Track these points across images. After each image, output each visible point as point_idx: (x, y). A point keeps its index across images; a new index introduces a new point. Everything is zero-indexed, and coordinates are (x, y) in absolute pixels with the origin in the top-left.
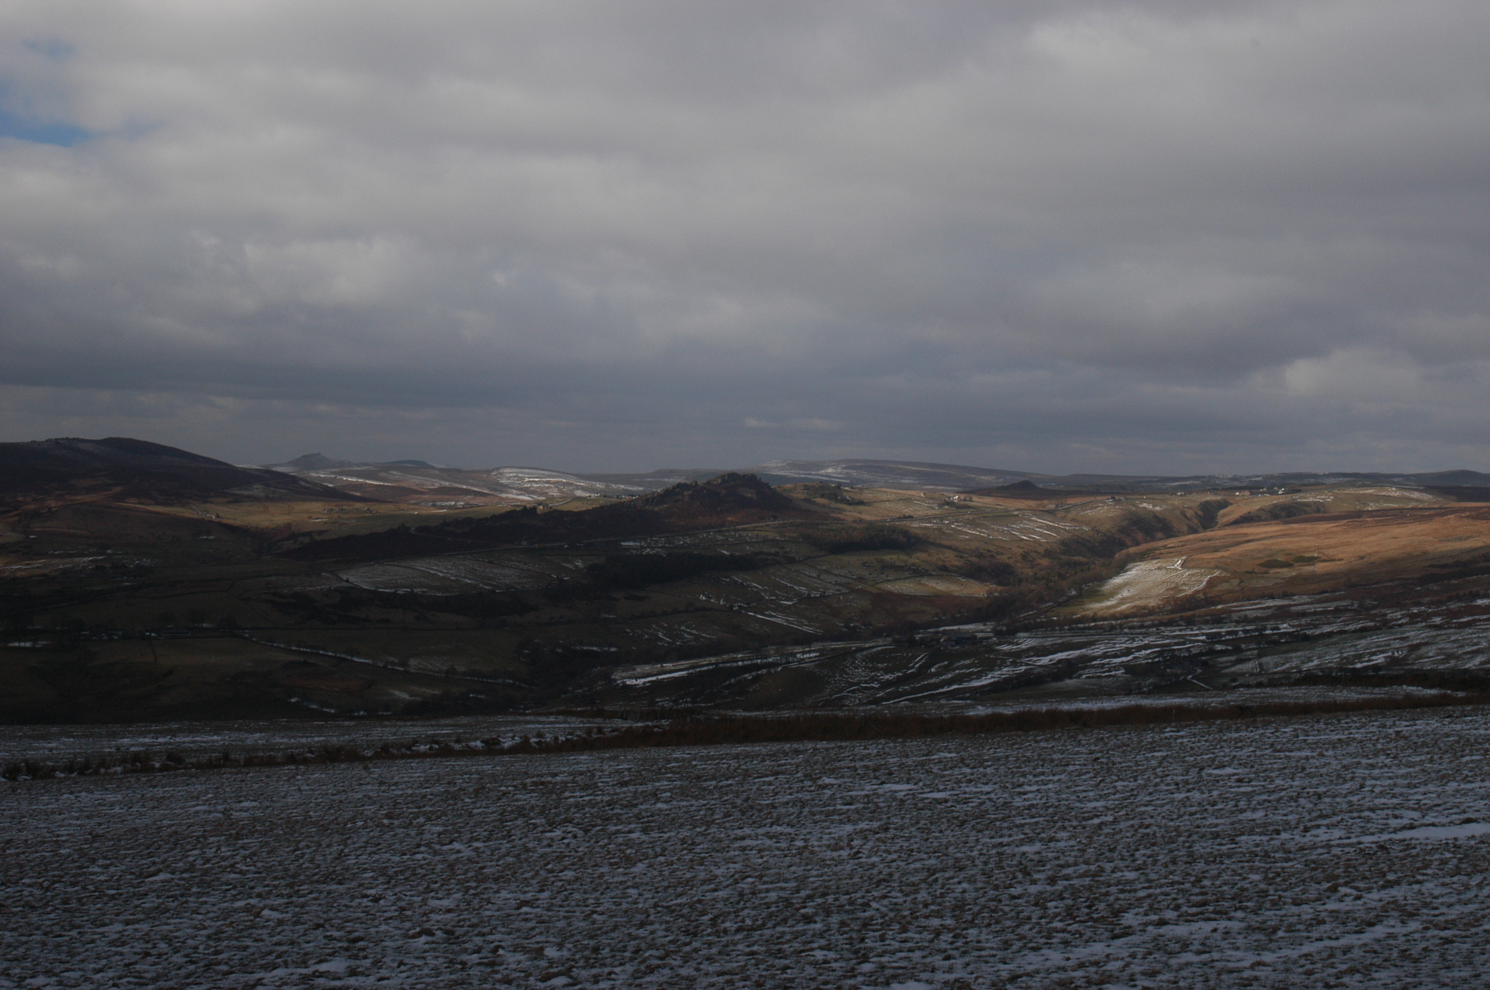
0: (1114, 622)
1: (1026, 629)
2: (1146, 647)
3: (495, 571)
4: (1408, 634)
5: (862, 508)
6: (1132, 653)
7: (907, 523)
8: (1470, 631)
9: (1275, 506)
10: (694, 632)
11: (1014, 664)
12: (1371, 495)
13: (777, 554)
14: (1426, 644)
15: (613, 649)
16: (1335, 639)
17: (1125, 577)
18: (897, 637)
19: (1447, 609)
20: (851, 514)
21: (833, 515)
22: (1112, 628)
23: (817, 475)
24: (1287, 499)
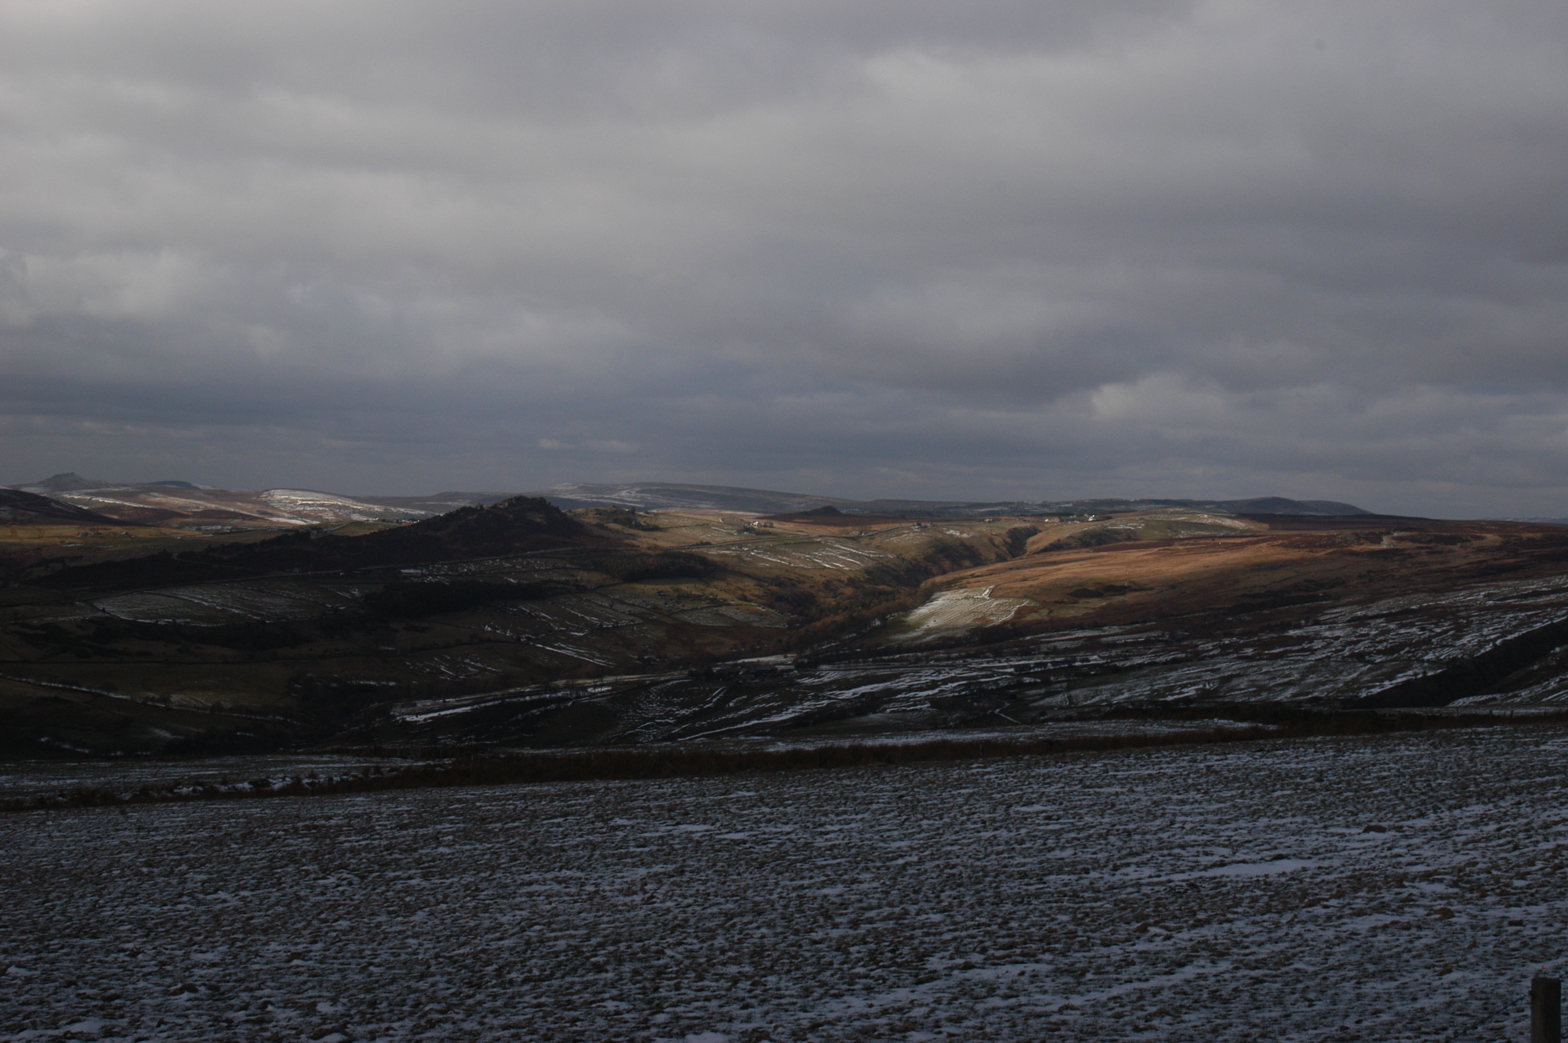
0: (919, 654)
1: (828, 661)
2: (953, 680)
3: (264, 600)
4: (1219, 666)
5: (656, 534)
6: (938, 686)
7: (704, 550)
8: (1282, 662)
9: (1085, 534)
10: (479, 665)
11: (816, 698)
12: (1183, 522)
13: (567, 582)
14: (1238, 676)
15: (392, 684)
16: (1145, 671)
17: (930, 607)
18: (694, 669)
19: (1259, 640)
20: (645, 541)
21: (627, 541)
22: (918, 660)
23: (610, 499)
24: (1097, 526)
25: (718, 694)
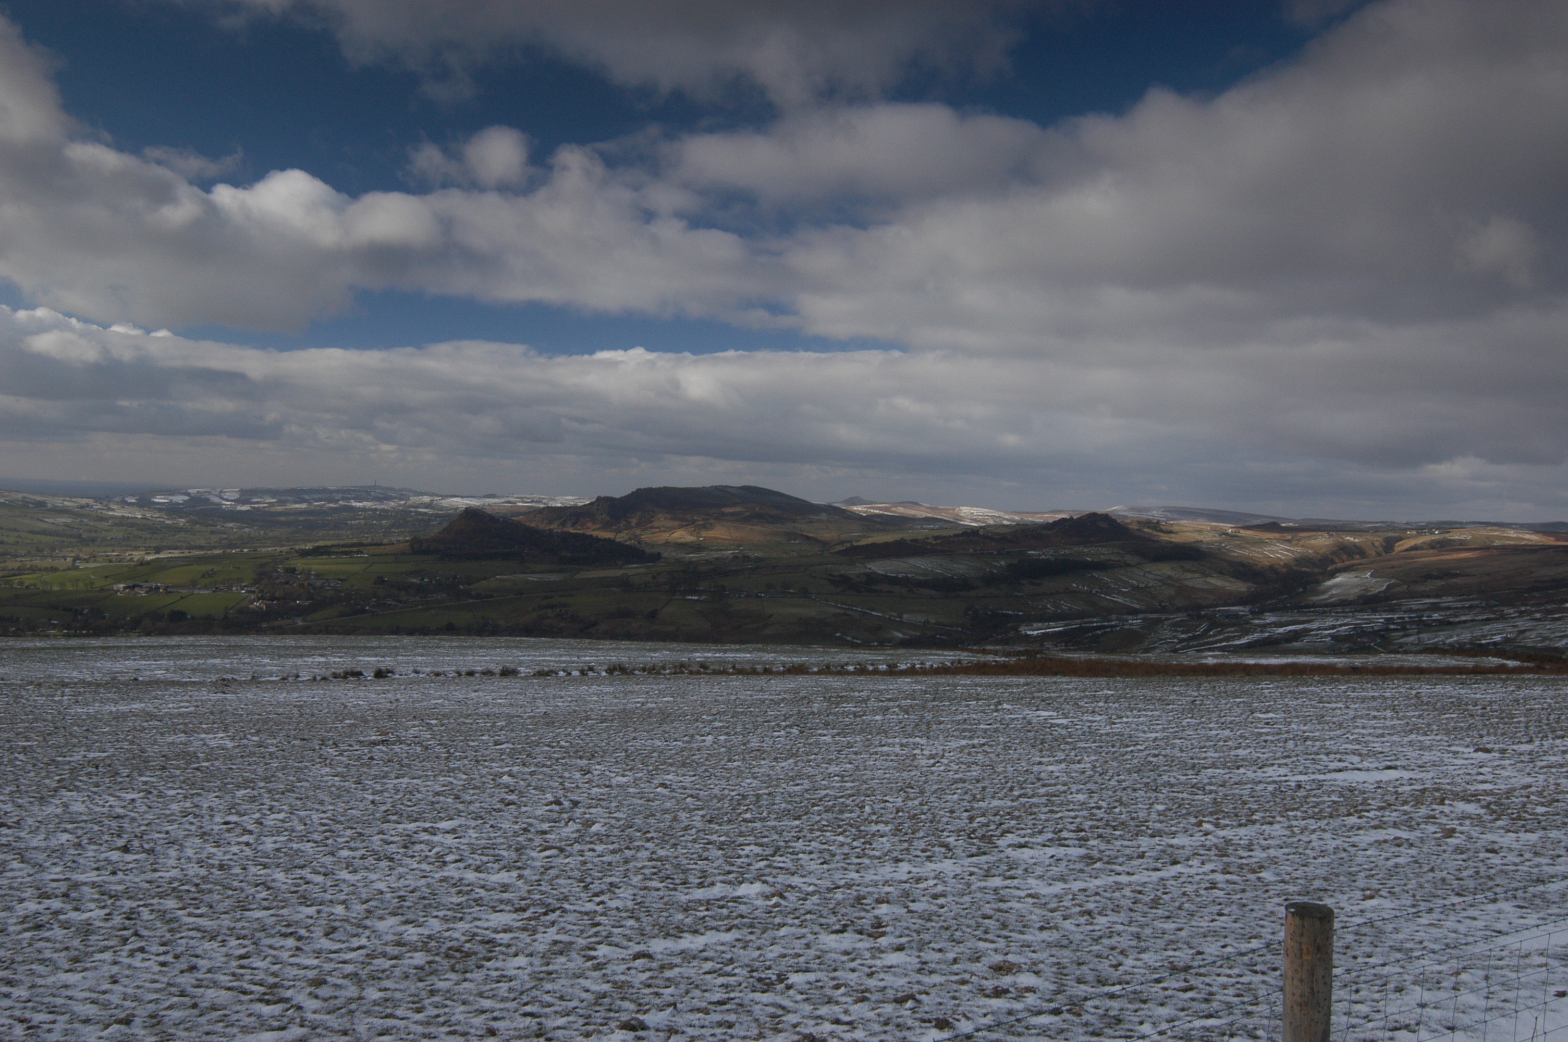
0: (1326, 609)
1: (1272, 610)
2: (1346, 625)
3: (953, 566)
4: (1517, 624)
5: (1172, 535)
6: (1336, 628)
7: (1199, 545)
8: (1560, 623)
9: (1433, 541)
10: (1068, 605)
11: (1262, 632)
13: (1119, 561)
14: (1530, 630)
15: (1020, 613)
16: (1468, 625)
17: (1333, 581)
18: (1190, 612)
19: (1545, 609)
20: (1165, 537)
21: (1154, 539)
22: (1325, 612)
23: (1145, 516)
24: (1442, 536)
25: (1204, 626)
